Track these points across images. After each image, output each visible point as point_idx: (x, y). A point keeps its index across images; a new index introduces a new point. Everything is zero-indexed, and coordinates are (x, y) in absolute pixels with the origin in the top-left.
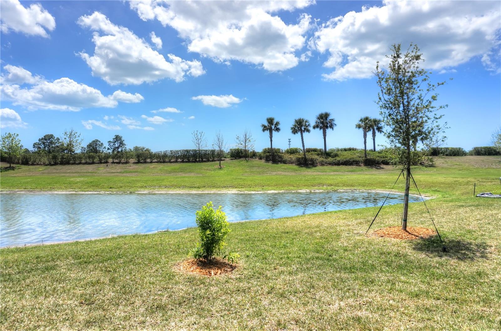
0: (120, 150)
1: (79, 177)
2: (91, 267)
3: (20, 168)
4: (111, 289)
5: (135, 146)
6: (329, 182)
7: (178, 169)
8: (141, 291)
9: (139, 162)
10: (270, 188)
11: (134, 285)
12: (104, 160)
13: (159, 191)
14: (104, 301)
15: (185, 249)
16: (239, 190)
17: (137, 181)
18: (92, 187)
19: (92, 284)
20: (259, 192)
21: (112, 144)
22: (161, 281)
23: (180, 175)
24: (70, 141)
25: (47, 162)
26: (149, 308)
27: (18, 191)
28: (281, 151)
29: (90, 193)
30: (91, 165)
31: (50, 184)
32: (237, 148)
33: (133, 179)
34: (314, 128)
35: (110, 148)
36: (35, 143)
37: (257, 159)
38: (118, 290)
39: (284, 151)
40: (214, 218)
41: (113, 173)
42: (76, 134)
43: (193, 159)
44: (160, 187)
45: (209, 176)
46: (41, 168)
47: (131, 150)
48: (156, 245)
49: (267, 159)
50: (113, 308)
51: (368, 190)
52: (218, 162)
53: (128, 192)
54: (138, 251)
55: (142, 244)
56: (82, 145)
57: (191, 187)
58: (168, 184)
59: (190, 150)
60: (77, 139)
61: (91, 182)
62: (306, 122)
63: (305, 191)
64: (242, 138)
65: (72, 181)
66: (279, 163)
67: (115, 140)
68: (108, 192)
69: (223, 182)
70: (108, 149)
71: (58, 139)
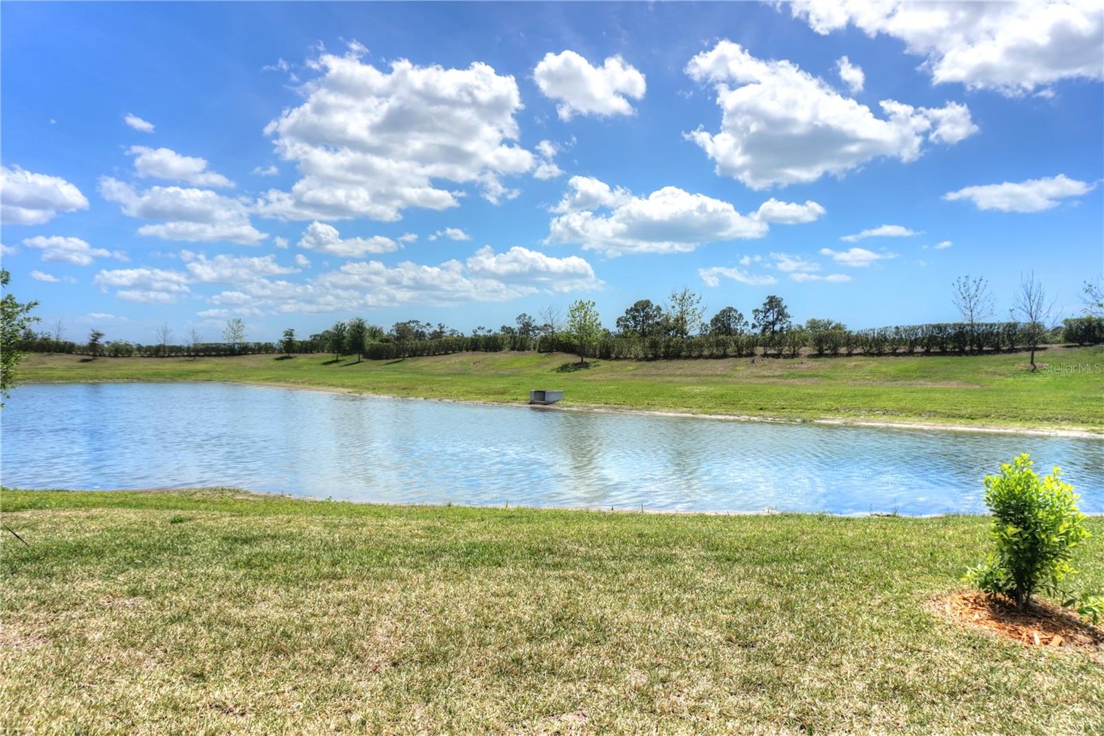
0: (777, 328)
1: (699, 384)
2: (739, 569)
3: (598, 366)
4: (786, 624)
5: (810, 318)
7: (915, 371)
8: (852, 643)
9: (820, 354)
11: (835, 626)
12: (746, 350)
13: (868, 421)
14: (773, 647)
15: (951, 564)
16: (1094, 431)
17: (818, 396)
18: (724, 406)
19: (747, 607)
21: (761, 316)
22: (898, 630)
23: (921, 385)
24: (681, 313)
25: (641, 355)
26: (877, 686)
27: (595, 408)
29: (719, 417)
30: (721, 361)
31: (647, 396)
32: (1085, 316)
33: (809, 391)
35: (757, 324)
36: (619, 319)
38: (801, 629)
40: (1038, 497)
41: (766, 377)
42: (692, 298)
43: (954, 347)
44: (871, 411)
45: (1002, 391)
46: (631, 366)
47: (800, 327)
48: (875, 545)
50: (795, 666)
52: (1027, 355)
53: (798, 420)
54: (834, 552)
55: (841, 538)
56: (703, 320)
57: (950, 416)
58: (890, 405)
59: (946, 326)
60: (694, 307)
61: (722, 396)
65: (685, 393)
67: (768, 307)
68: (755, 418)
69: (1042, 406)
70: (754, 326)
71: (659, 309)
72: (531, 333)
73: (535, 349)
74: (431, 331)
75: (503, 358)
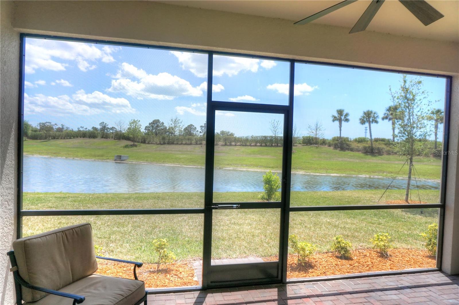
1: (182, 154)
3: (141, 146)
5: (221, 130)
6: (390, 170)
7: (257, 152)
9: (226, 145)
10: (333, 172)
12: (199, 142)
13: (241, 168)
16: (306, 172)
17: (224, 159)
18: (192, 162)
20: (323, 174)
21: (203, 128)
23: (259, 157)
24: (175, 126)
25: (158, 142)
27: (142, 162)
28: (349, 140)
29: (190, 166)
30: (190, 146)
31: (162, 158)
32: (308, 136)
33: (221, 158)
34: (383, 119)
35: (202, 132)
36: (146, 127)
37: (326, 146)
39: (352, 140)
42: (179, 121)
43: (270, 144)
44: (242, 165)
46: (155, 147)
47: (217, 133)
49: (336, 147)
51: (428, 179)
53: (218, 168)
57: (266, 167)
58: (248, 163)
59: (267, 137)
60: (179, 124)
61: (191, 159)
62: (374, 113)
63: (365, 176)
64: (314, 127)
65: (177, 157)
66: (347, 150)
67: (206, 125)
70: (200, 132)
71: (163, 123)
72: (106, 130)
73: (112, 138)
74: (57, 127)
75: (97, 141)
